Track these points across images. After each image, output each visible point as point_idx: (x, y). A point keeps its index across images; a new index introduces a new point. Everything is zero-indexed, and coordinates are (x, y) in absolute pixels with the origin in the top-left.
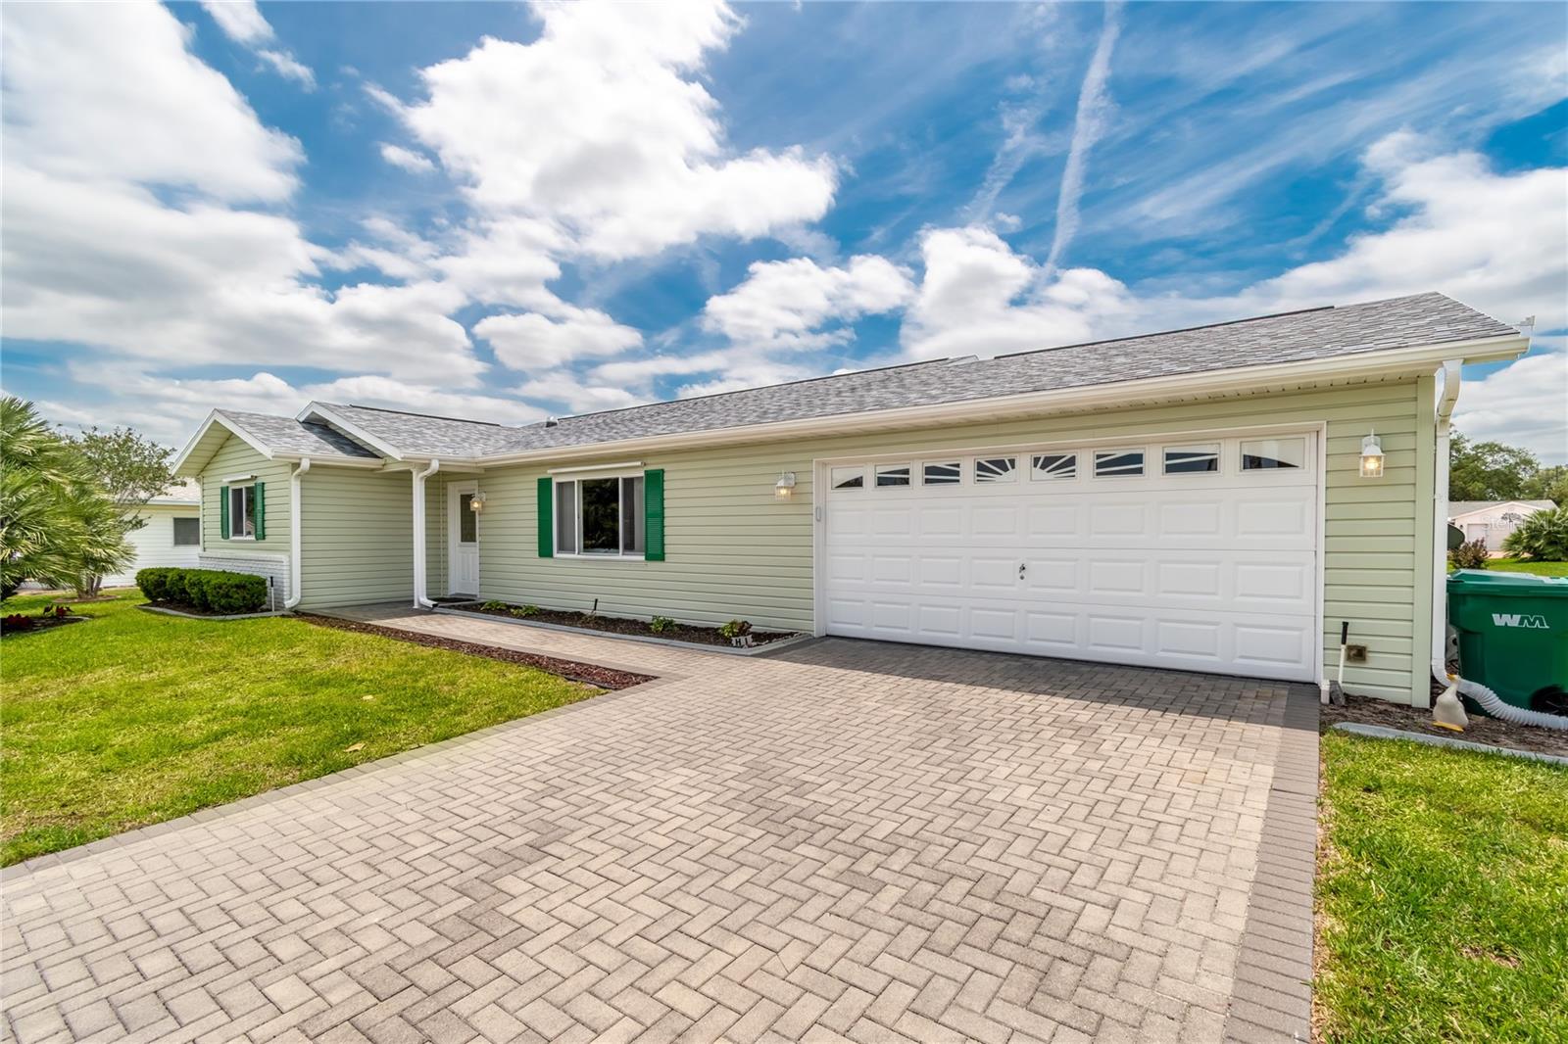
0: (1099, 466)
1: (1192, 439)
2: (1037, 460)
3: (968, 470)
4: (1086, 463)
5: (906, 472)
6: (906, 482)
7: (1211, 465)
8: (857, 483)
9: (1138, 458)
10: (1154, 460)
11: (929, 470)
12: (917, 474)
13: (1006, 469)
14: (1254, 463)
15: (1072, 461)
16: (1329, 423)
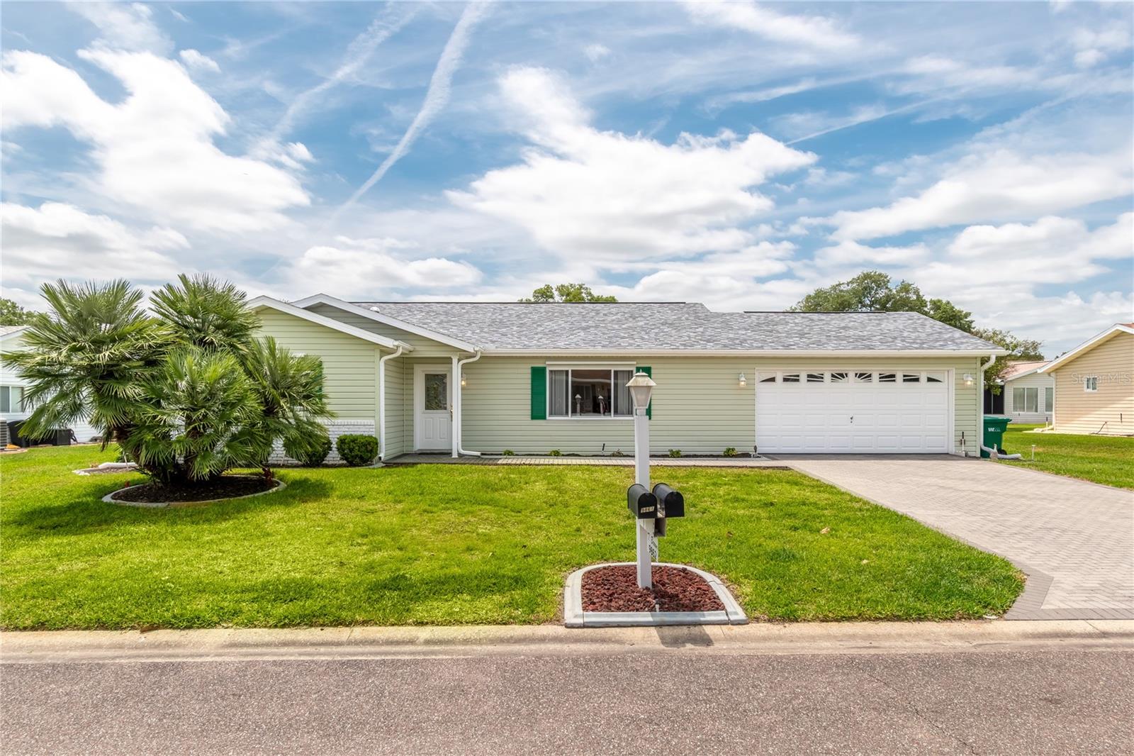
0: (880, 378)
1: (912, 370)
2: (856, 374)
3: (827, 377)
4: (875, 377)
5: (798, 376)
6: (798, 380)
7: (917, 380)
8: (773, 380)
9: (893, 376)
10: (899, 377)
11: (809, 376)
12: (803, 377)
13: (844, 377)
14: (930, 380)
15: (870, 376)
16: (956, 369)
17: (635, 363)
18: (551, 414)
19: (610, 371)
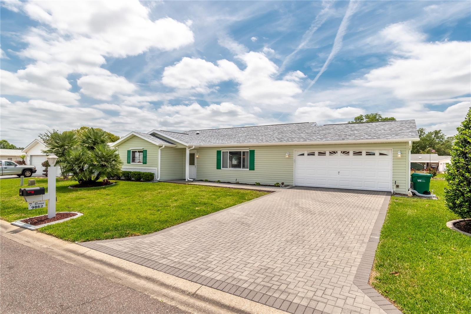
0: (354, 153)
1: (370, 150)
2: (342, 152)
3: (328, 153)
4: (351, 153)
5: (314, 153)
6: (314, 155)
7: (374, 154)
8: (303, 155)
9: (361, 152)
10: (364, 153)
11: (319, 153)
12: (316, 153)
13: (335, 153)
14: (381, 154)
15: (349, 152)
16: (393, 148)
17: (248, 148)
18: (223, 167)
19: (241, 152)
